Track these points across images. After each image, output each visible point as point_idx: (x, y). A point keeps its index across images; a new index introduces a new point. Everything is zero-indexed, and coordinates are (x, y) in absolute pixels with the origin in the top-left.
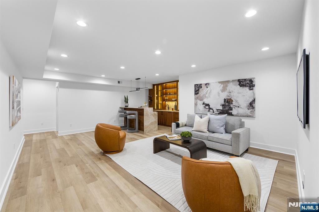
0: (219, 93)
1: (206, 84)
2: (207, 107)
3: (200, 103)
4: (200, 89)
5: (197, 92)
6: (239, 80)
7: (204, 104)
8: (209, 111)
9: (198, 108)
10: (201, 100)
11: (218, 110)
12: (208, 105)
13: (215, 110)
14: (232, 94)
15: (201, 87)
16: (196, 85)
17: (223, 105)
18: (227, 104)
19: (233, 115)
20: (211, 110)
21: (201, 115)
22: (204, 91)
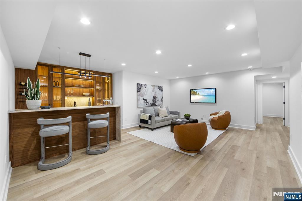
0: (151, 92)
1: (145, 85)
2: (146, 102)
3: (141, 98)
4: (142, 88)
5: (139, 90)
6: (159, 86)
7: (144, 99)
8: (147, 104)
9: (140, 103)
10: (142, 97)
11: (151, 103)
12: (146, 100)
13: (150, 103)
14: (157, 93)
15: (142, 87)
16: (139, 84)
17: (153, 100)
18: (154, 99)
19: (156, 106)
20: (148, 104)
21: (143, 108)
22: (144, 89)
